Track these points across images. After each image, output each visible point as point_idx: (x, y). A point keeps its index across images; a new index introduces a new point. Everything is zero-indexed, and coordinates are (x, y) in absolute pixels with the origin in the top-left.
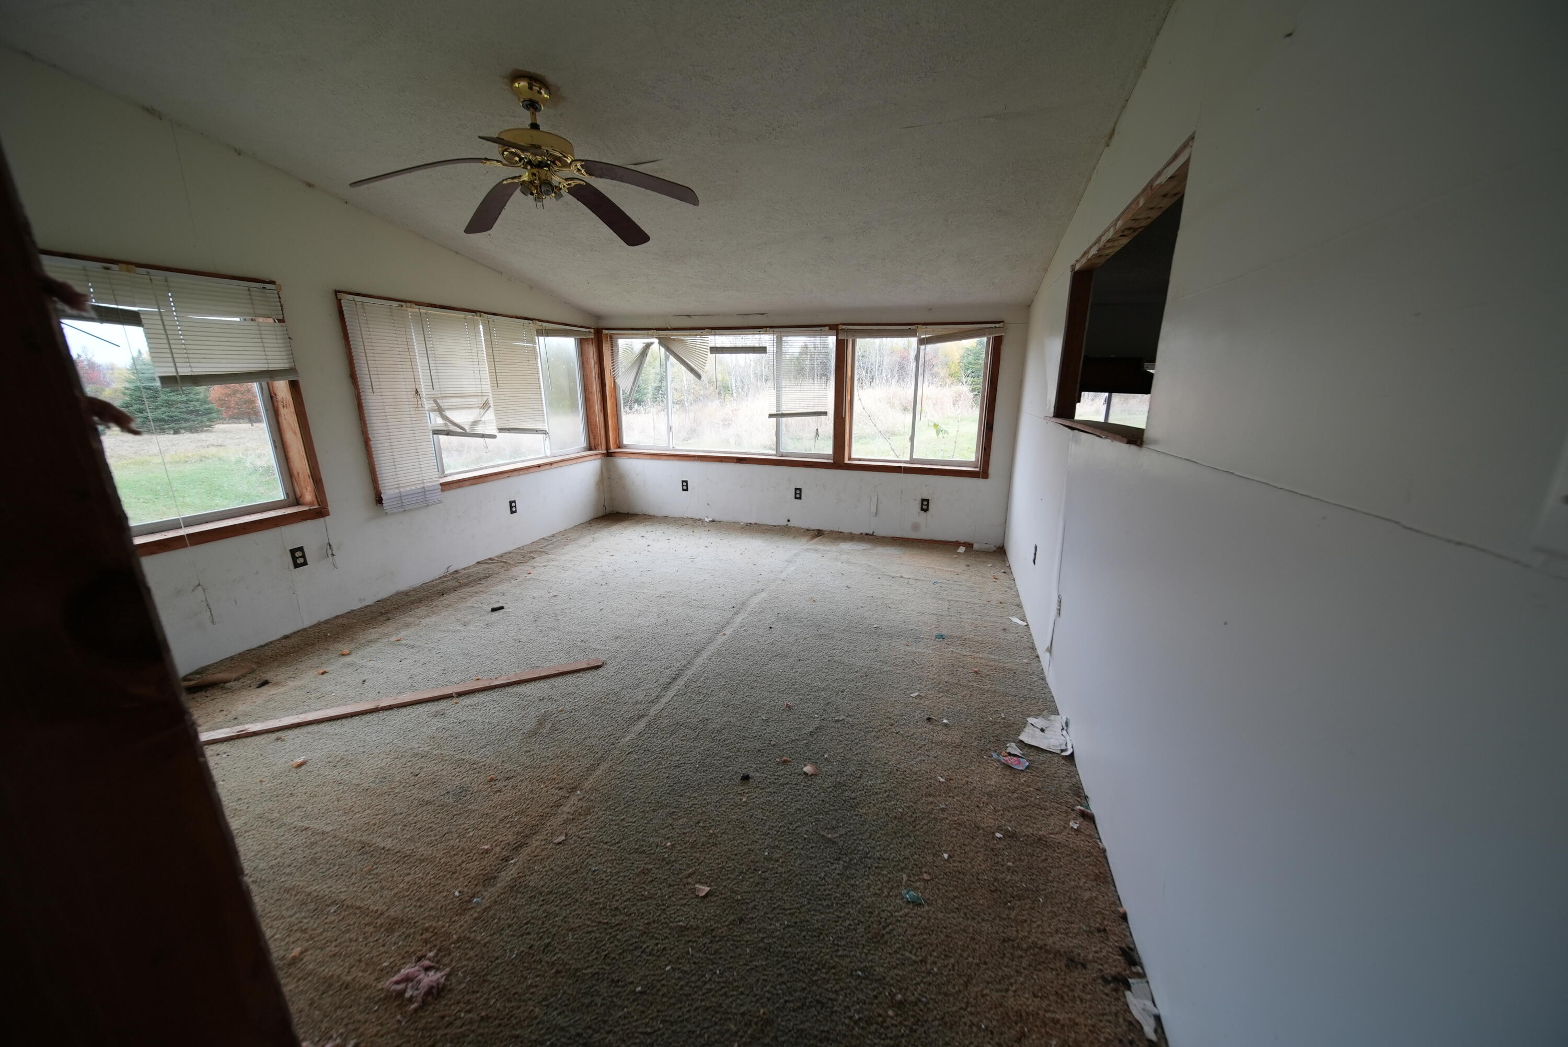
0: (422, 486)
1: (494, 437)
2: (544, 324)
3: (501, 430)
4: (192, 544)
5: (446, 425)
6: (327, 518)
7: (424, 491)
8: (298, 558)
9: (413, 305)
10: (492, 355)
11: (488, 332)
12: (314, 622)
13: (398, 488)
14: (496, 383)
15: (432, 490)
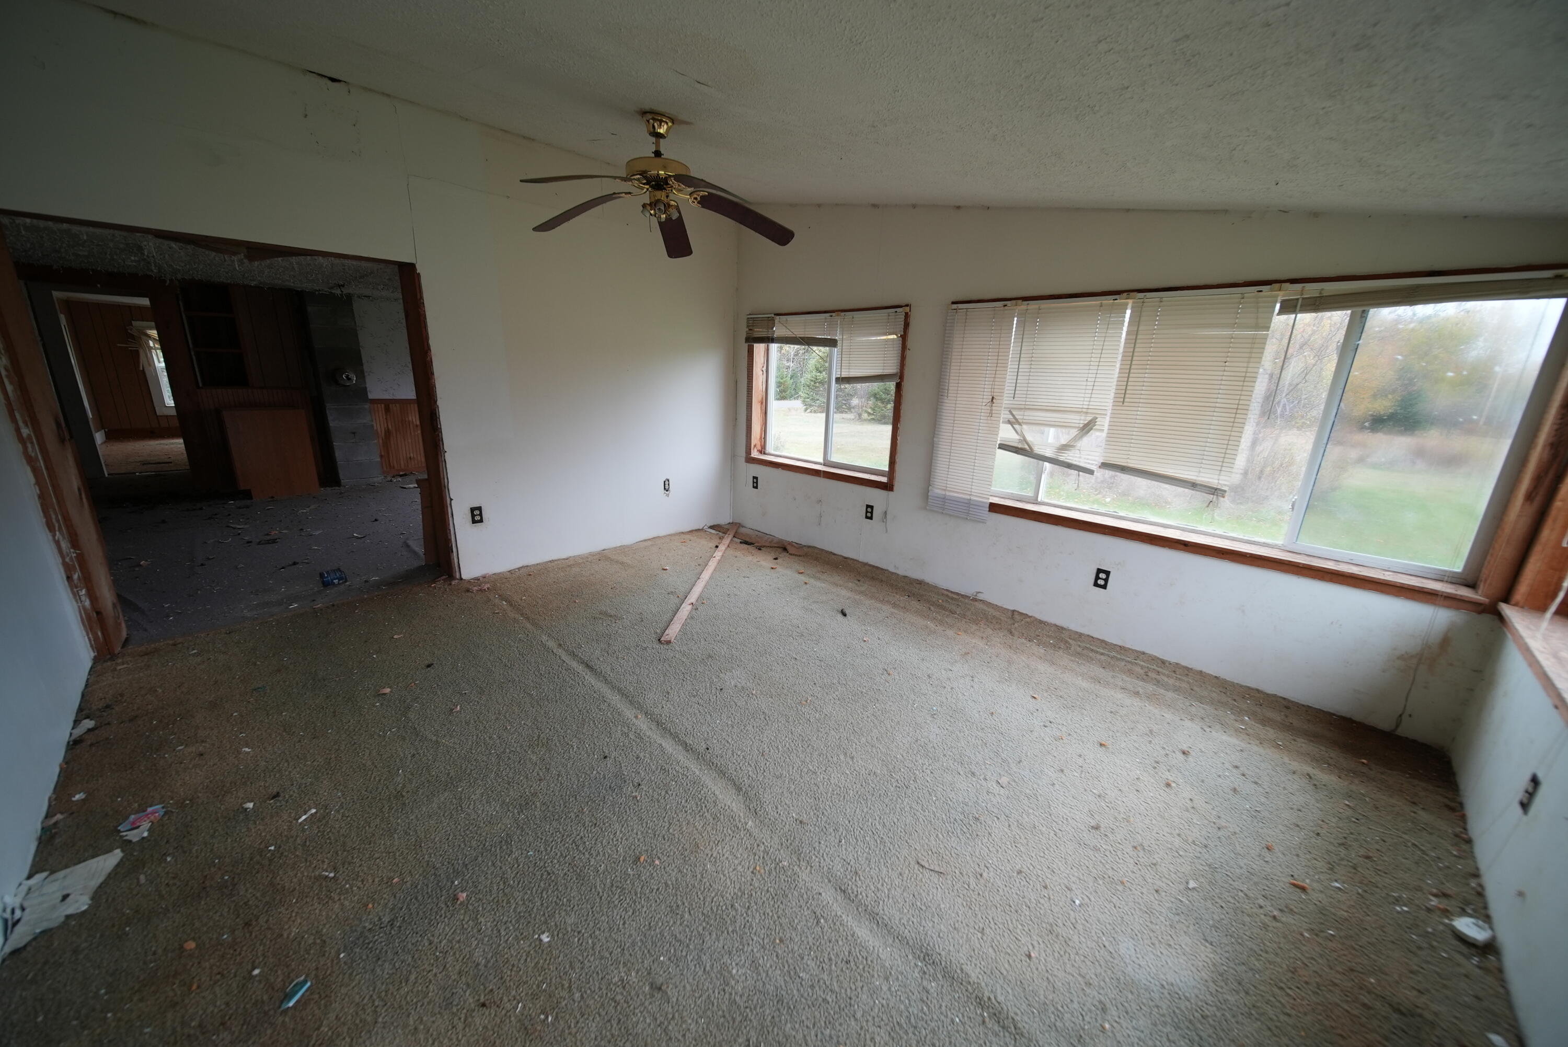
0: (968, 497)
1: (1091, 472)
2: (1310, 287)
3: (1105, 465)
4: (824, 477)
5: (1020, 441)
6: (890, 493)
7: (969, 503)
8: (869, 512)
9: (1020, 302)
10: (1130, 356)
11: (1136, 320)
12: (865, 561)
13: (945, 490)
14: (1122, 397)
15: (978, 505)
